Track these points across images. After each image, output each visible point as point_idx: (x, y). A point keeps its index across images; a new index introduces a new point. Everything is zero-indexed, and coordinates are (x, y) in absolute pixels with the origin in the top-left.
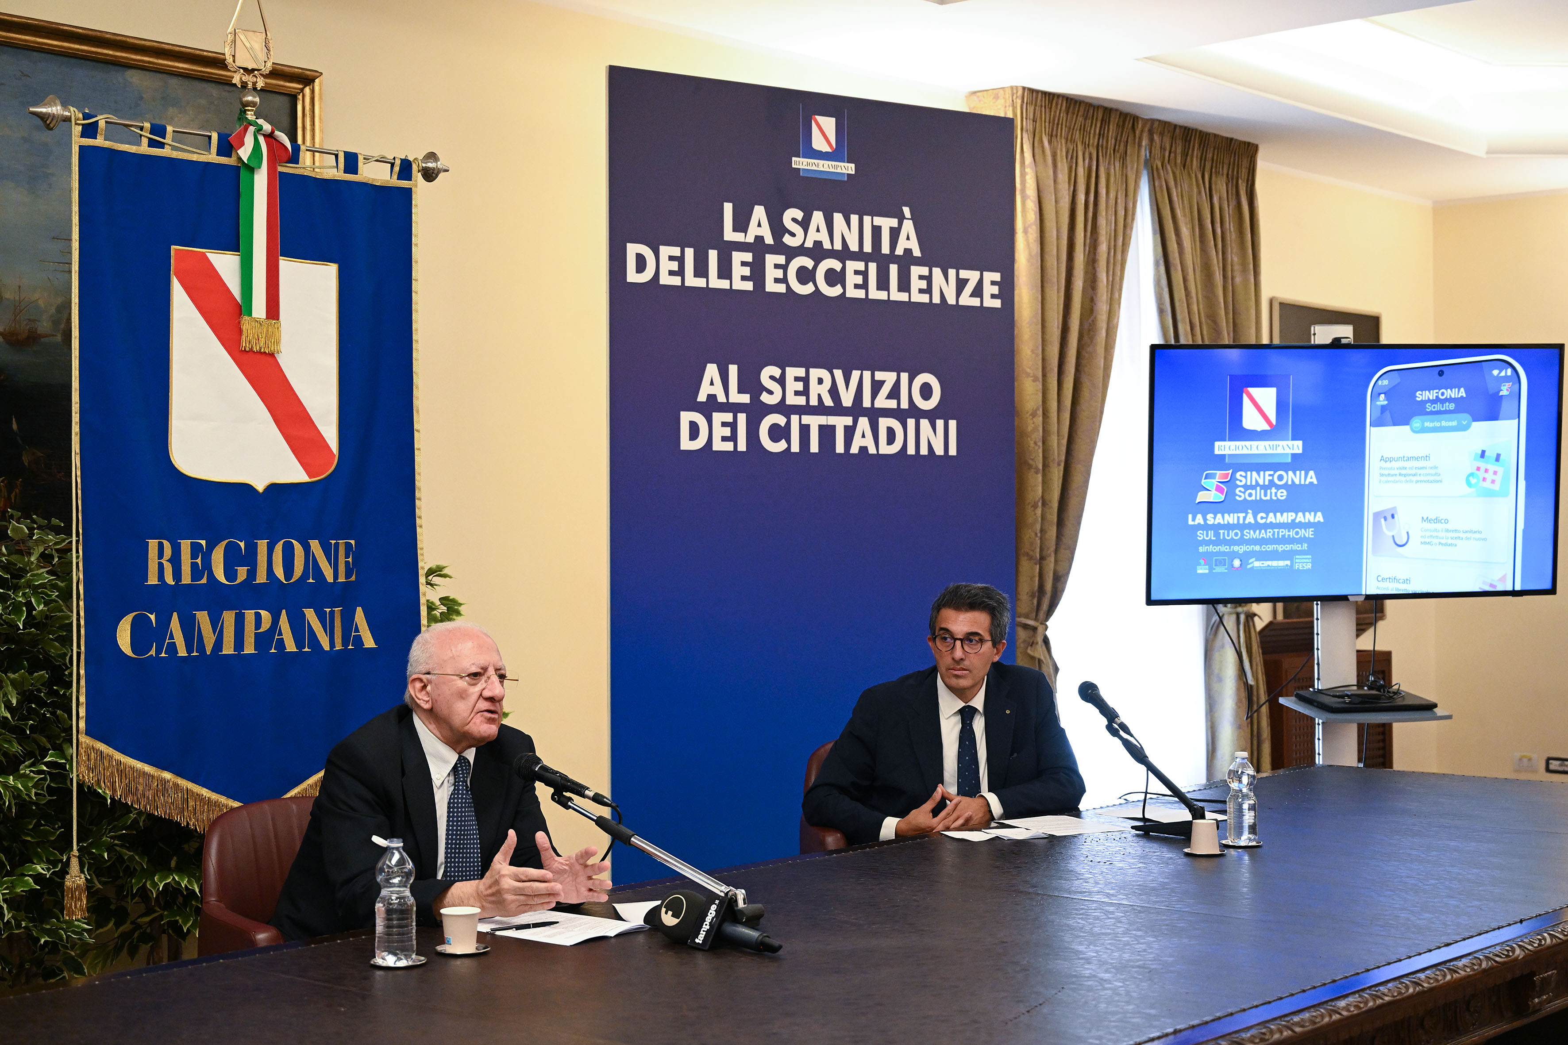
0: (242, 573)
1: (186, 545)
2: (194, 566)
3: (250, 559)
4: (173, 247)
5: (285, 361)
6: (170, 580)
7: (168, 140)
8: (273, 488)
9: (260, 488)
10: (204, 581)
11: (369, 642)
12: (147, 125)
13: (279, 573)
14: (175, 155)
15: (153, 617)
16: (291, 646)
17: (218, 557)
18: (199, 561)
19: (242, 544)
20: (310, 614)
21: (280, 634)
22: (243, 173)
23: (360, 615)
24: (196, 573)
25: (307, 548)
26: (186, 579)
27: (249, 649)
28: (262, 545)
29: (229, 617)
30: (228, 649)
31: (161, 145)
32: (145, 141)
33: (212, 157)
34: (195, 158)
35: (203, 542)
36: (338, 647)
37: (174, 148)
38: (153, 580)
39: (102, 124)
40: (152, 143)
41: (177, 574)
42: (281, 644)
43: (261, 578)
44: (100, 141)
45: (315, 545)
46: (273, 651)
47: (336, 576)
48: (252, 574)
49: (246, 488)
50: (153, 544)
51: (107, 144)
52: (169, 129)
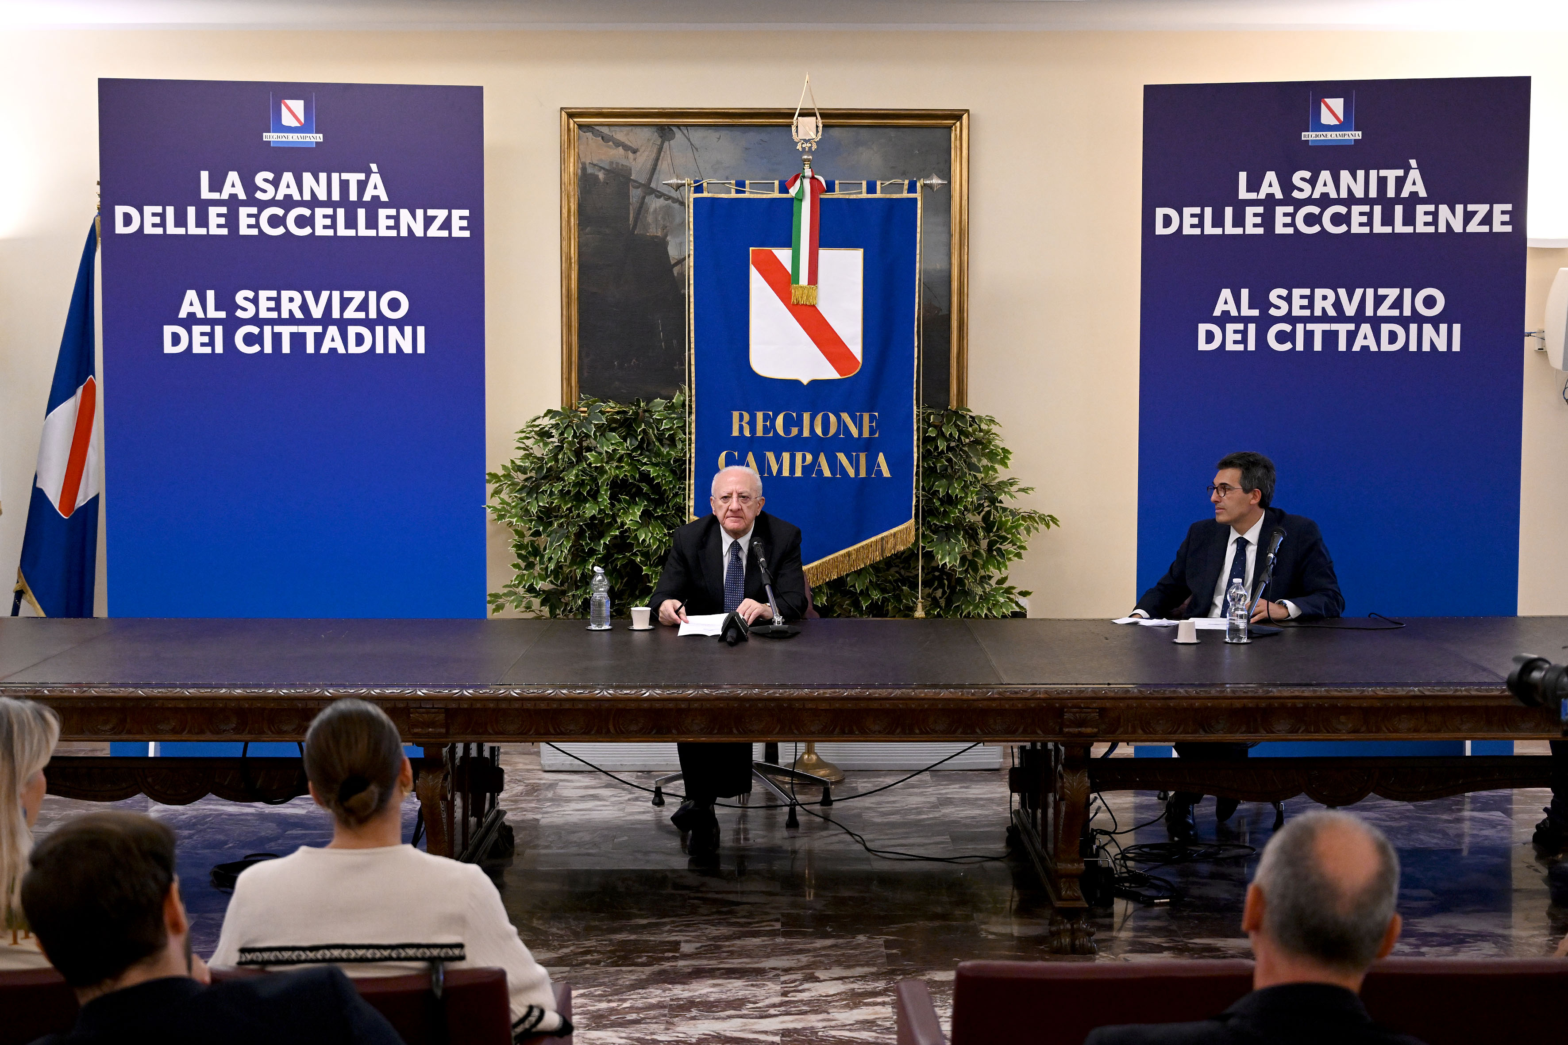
0: (795, 431)
1: (760, 415)
2: (765, 426)
3: (799, 423)
4: (751, 248)
5: (822, 308)
6: (747, 433)
7: (747, 189)
8: (814, 383)
9: (805, 382)
10: (771, 435)
11: (886, 473)
12: (733, 182)
13: (819, 431)
14: (752, 196)
15: (736, 454)
16: (827, 473)
17: (780, 420)
18: (768, 423)
19: (794, 415)
20: (841, 456)
21: (819, 466)
22: (795, 203)
23: (881, 458)
24: (766, 429)
25: (839, 418)
26: (760, 432)
27: (798, 473)
28: (806, 416)
29: (786, 456)
30: (786, 473)
31: (744, 192)
32: (733, 191)
33: (776, 195)
34: (764, 196)
35: (771, 413)
36: (863, 474)
37: (751, 193)
38: (736, 433)
39: (705, 185)
40: (737, 192)
41: (753, 430)
42: (820, 472)
43: (806, 433)
44: (705, 195)
45: (845, 416)
46: (814, 476)
47: (861, 432)
48: (801, 431)
49: (797, 383)
50: (736, 415)
51: (710, 195)
52: (747, 182)
